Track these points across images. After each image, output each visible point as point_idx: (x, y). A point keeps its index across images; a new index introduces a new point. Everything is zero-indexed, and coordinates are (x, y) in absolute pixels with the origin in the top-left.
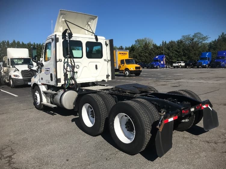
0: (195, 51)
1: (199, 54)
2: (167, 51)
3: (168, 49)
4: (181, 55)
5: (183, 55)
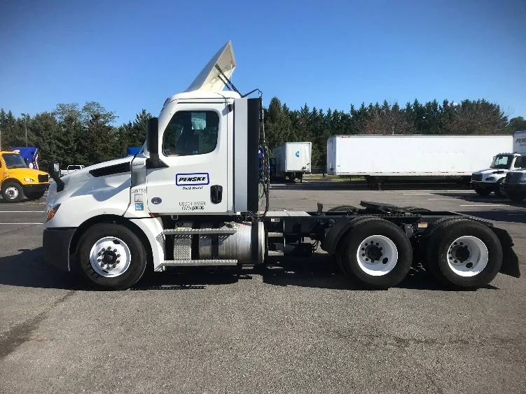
0: (103, 142)
1: (113, 151)
2: (35, 138)
3: (37, 132)
4: (71, 149)
5: (76, 151)
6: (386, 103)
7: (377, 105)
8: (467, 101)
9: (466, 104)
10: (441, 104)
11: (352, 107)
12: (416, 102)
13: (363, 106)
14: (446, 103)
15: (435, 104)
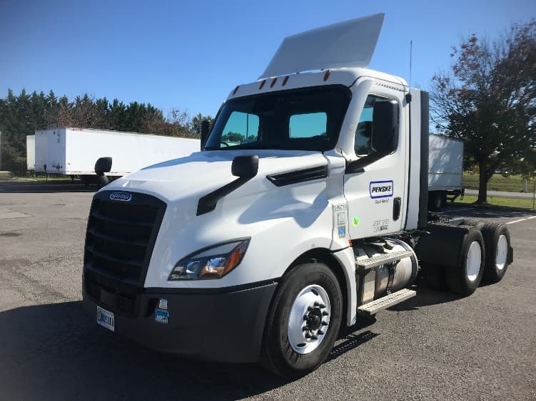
6: (52, 94)
7: (42, 95)
8: (136, 103)
9: (134, 106)
10: (111, 102)
11: (10, 92)
12: (86, 96)
13: (24, 92)
14: (116, 102)
15: (105, 102)
